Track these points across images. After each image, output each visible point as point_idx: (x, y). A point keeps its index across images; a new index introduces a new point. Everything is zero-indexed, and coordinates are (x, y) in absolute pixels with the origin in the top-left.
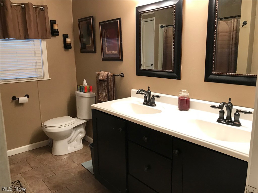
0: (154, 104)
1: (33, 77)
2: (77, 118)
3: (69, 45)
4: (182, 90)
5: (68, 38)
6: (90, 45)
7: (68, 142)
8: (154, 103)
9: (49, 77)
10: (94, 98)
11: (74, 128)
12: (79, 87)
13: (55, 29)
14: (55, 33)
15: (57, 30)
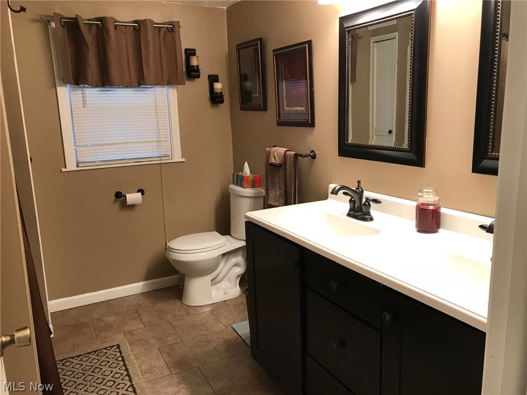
0: (368, 217)
1: (153, 156)
2: (232, 236)
3: (219, 95)
4: (425, 190)
5: (217, 81)
6: (257, 95)
7: (212, 281)
8: (369, 214)
9: (182, 158)
10: (263, 199)
11: (224, 255)
12: (235, 176)
13: (194, 66)
14: (192, 73)
15: (198, 67)
